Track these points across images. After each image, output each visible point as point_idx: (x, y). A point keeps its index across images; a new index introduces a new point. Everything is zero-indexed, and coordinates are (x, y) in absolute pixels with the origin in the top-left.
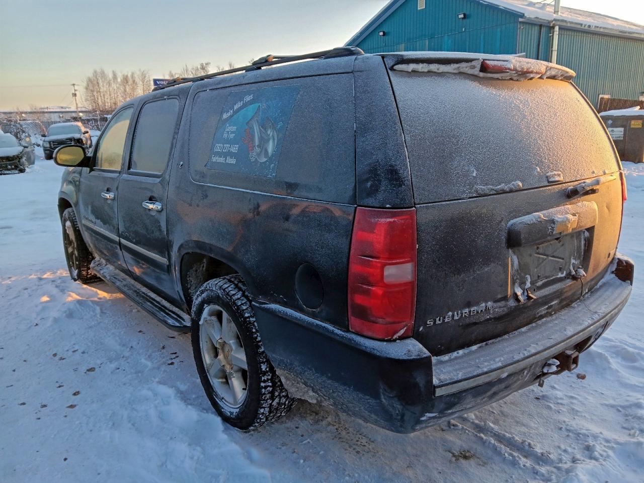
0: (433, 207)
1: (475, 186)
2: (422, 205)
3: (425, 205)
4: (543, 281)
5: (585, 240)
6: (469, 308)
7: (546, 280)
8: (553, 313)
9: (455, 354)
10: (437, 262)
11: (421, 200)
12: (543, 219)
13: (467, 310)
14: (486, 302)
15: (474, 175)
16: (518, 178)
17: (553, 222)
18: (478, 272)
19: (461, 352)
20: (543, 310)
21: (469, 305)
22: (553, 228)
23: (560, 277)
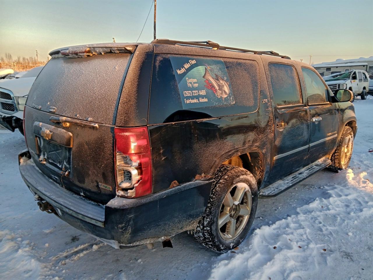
4: (52, 161)
12: (40, 126)
15: (35, 99)
17: (41, 129)
22: (41, 132)
23: (58, 166)
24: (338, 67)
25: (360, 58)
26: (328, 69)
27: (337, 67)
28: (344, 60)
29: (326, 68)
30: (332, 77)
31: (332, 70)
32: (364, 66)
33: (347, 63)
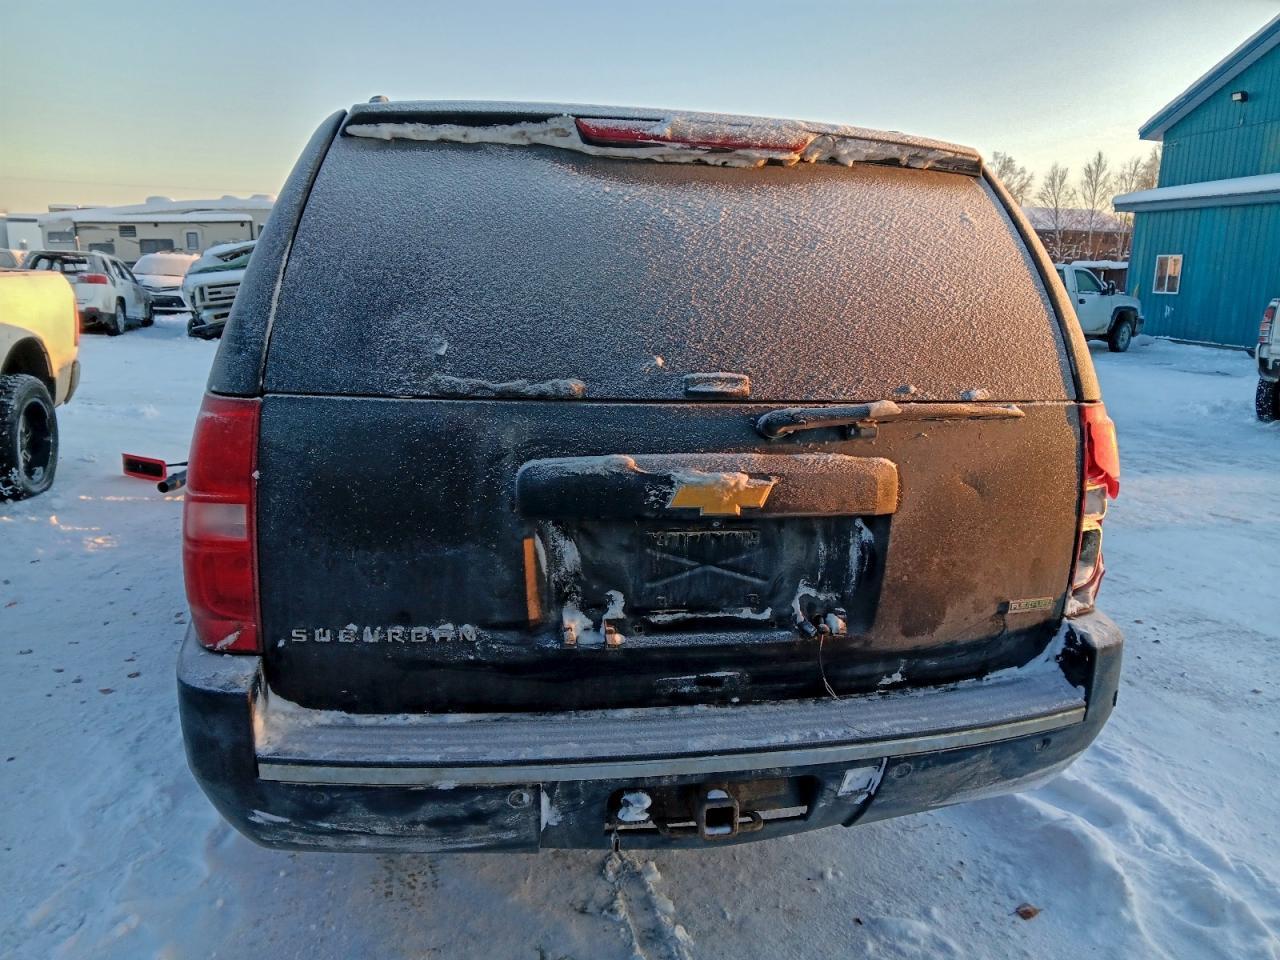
0: (309, 402)
1: (435, 375)
2: (280, 396)
3: (286, 396)
4: (679, 615)
5: (862, 549)
6: (405, 626)
7: (689, 616)
8: (736, 700)
9: (398, 719)
10: (309, 514)
11: (278, 384)
12: (633, 470)
13: (399, 629)
14: (458, 623)
15: (442, 351)
16: (575, 372)
17: (668, 481)
18: (424, 554)
19: (415, 718)
20: (686, 683)
21: (406, 619)
22: (665, 496)
23: (748, 620)
24: (160, 226)
25: (225, 197)
26: (127, 229)
27: (156, 224)
28: (173, 203)
29: (117, 227)
30: (220, 256)
31: (143, 233)
32: (242, 223)
33: (188, 212)
